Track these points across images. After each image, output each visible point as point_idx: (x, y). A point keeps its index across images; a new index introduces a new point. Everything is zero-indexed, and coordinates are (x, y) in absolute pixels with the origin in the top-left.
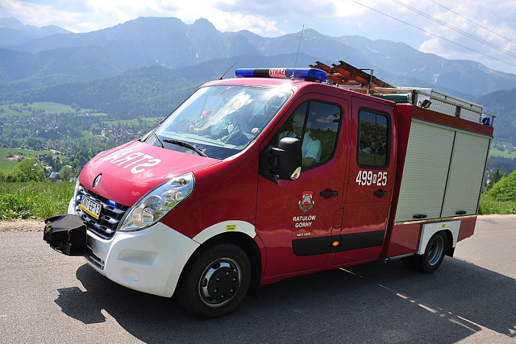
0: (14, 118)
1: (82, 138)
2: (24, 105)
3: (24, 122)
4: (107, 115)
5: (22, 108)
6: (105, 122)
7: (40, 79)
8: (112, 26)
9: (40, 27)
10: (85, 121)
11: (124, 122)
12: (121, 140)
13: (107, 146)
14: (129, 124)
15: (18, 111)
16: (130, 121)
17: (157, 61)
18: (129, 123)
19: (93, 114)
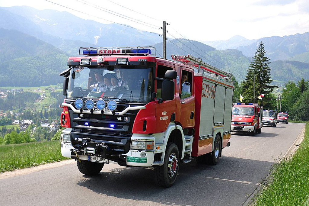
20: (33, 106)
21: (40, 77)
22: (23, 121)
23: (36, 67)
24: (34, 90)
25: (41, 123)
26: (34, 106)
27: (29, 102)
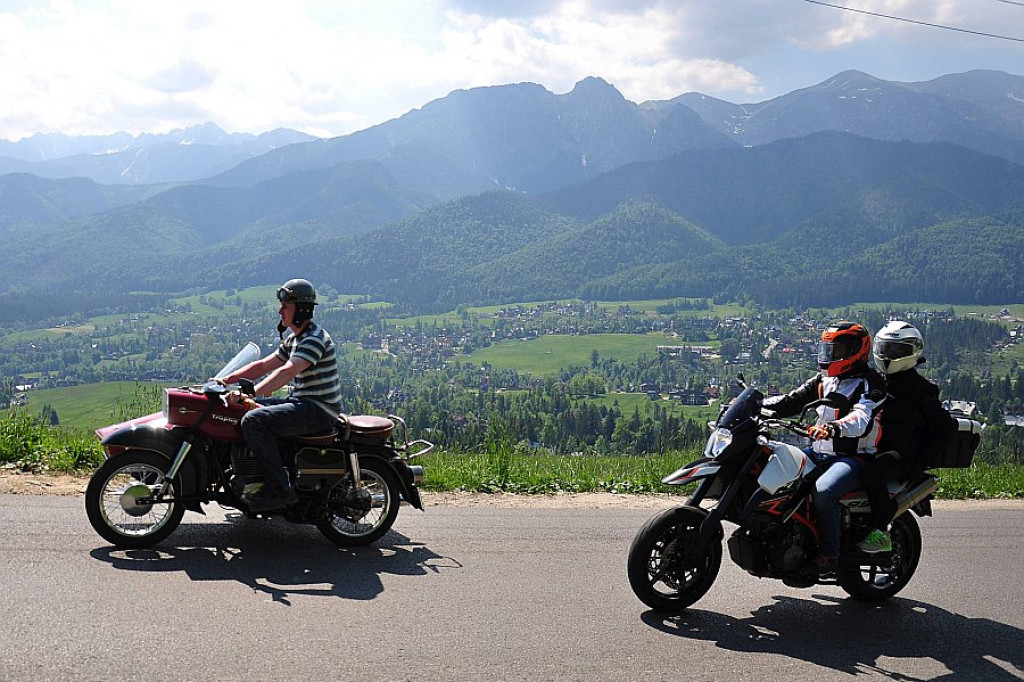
0: (211, 321)
1: (342, 358)
2: (228, 295)
3: (227, 329)
4: (392, 305)
5: (223, 300)
6: (389, 322)
7: (259, 239)
8: (399, 116)
9: (257, 134)
10: (347, 321)
11: (428, 320)
12: (424, 357)
13: (394, 373)
14: (440, 324)
15: (217, 307)
16: (442, 315)
17: (496, 181)
18: (439, 320)
19: (363, 306)
20: (983, 363)
21: (1010, 277)
22: (947, 402)
23: (1000, 247)
24: (991, 315)
25: (1003, 413)
26: (984, 361)
27: (970, 349)
